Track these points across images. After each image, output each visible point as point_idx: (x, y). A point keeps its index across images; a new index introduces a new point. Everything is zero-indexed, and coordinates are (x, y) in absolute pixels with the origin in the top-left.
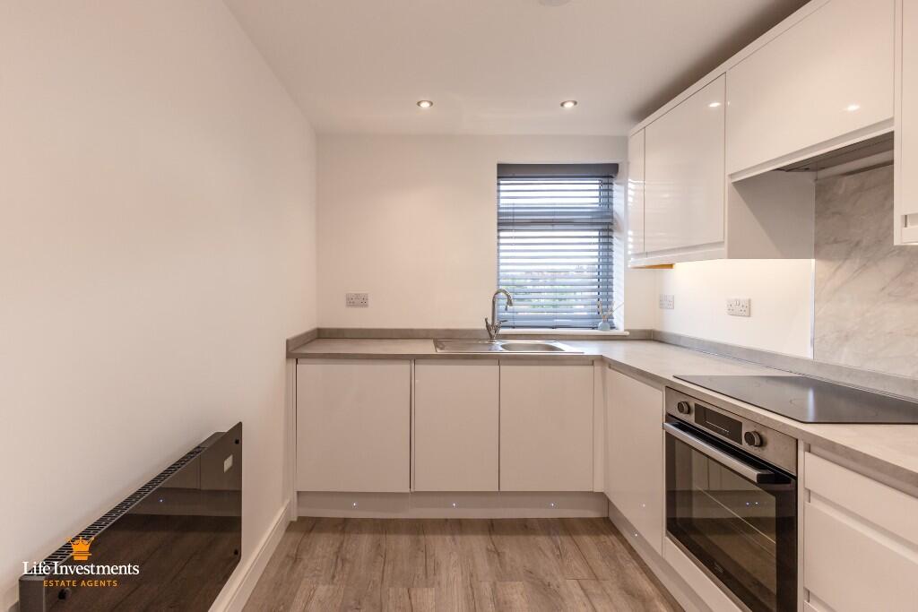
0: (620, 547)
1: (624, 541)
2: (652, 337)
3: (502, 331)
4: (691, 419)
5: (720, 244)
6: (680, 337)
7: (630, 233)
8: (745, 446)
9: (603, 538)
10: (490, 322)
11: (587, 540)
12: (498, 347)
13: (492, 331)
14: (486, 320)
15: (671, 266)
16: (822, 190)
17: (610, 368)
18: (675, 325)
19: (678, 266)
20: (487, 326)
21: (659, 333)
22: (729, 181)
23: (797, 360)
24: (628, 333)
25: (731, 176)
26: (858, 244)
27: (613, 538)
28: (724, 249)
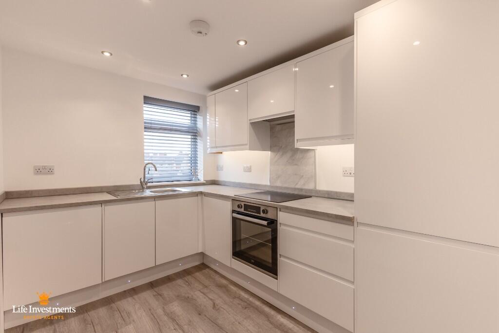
0: (211, 272)
1: (212, 269)
2: (214, 183)
3: (149, 184)
4: (242, 210)
5: (246, 144)
6: (226, 182)
7: (208, 138)
8: (262, 215)
9: (204, 271)
10: (142, 180)
11: (198, 274)
12: (148, 193)
13: (143, 185)
14: (141, 179)
15: (221, 153)
16: (272, 128)
17: (205, 196)
18: (223, 177)
19: (224, 153)
20: (141, 182)
21: (218, 181)
22: (249, 122)
23: (265, 186)
24: (205, 182)
25: (250, 120)
26: (281, 147)
27: (207, 270)
28: (248, 146)
